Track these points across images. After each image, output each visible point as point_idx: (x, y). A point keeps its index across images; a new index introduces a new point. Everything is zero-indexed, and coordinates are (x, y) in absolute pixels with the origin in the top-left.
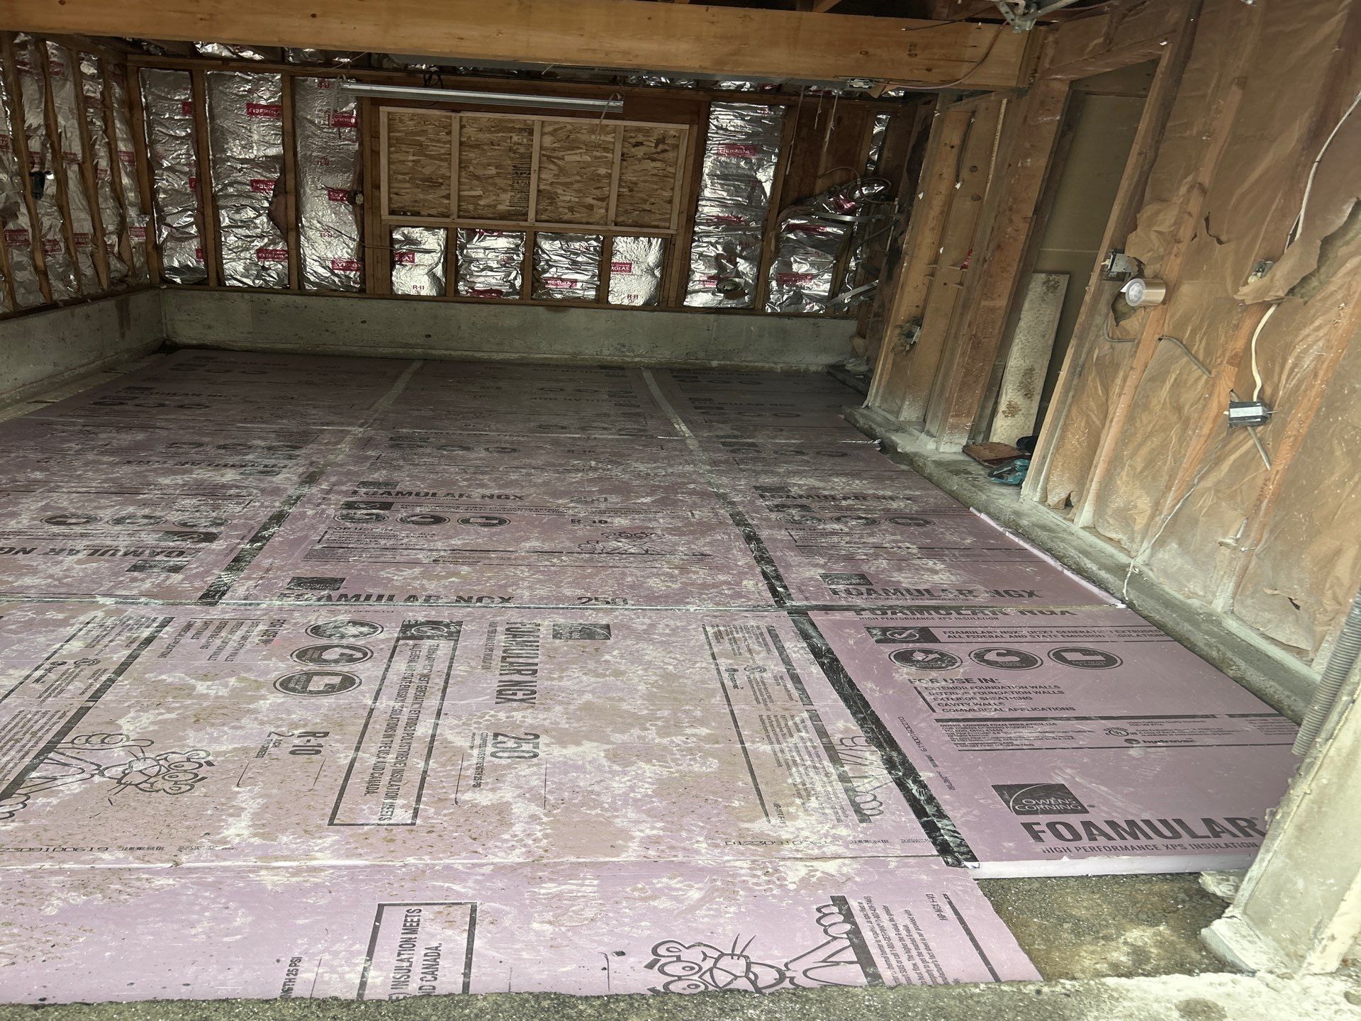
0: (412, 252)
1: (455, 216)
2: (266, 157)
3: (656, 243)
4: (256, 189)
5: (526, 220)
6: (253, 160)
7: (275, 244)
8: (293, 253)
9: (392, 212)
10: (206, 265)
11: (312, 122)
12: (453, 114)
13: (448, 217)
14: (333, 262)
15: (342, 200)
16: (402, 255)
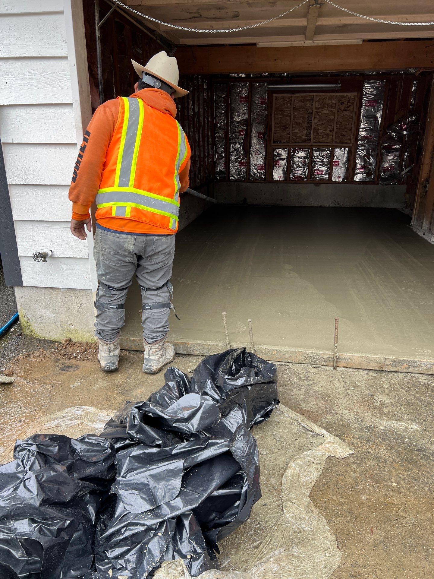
0: (279, 160)
1: (291, 143)
2: (243, 120)
3: (347, 150)
4: (240, 135)
5: (310, 143)
6: (240, 121)
7: (244, 159)
8: (248, 163)
9: (275, 142)
10: (226, 170)
11: (255, 103)
12: (292, 95)
13: (289, 143)
14: (258, 166)
15: (261, 138)
16: (276, 161)
